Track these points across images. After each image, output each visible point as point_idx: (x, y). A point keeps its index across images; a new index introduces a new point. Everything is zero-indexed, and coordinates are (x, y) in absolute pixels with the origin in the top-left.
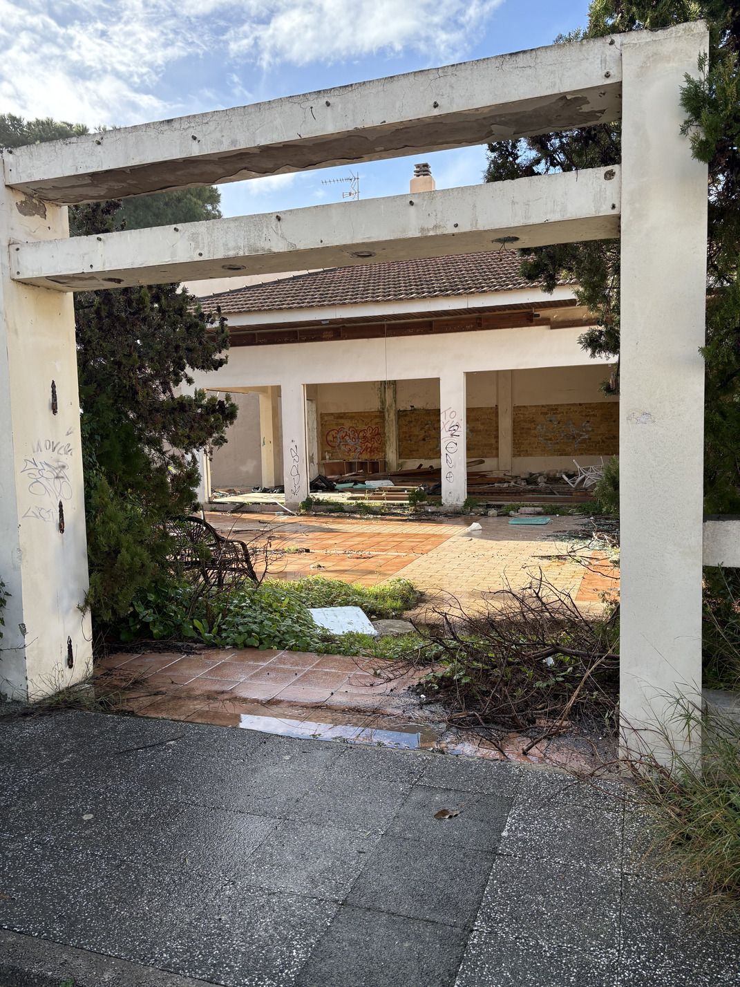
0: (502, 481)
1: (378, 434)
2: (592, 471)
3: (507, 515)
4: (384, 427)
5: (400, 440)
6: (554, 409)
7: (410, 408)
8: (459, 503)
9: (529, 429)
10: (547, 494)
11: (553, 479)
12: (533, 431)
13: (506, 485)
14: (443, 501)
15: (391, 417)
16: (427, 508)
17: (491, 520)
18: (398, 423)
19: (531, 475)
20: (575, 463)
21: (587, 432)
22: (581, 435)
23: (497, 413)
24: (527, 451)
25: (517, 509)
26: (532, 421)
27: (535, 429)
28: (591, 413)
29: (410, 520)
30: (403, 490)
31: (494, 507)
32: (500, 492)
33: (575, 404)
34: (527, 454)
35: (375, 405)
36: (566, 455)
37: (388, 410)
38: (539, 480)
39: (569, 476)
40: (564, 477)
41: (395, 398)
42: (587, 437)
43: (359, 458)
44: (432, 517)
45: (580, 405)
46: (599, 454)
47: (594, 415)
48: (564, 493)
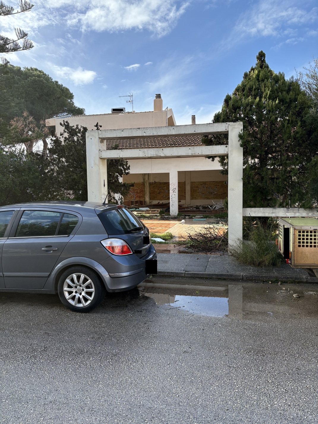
0: (188, 208)
1: (142, 191)
2: (218, 204)
3: (192, 218)
4: (144, 189)
5: (150, 193)
6: (205, 183)
7: (154, 182)
8: (176, 214)
9: (196, 190)
10: (204, 212)
11: (204, 207)
12: (197, 191)
13: (189, 209)
14: (170, 214)
15: (147, 185)
16: (165, 216)
17: (187, 220)
18: (149, 187)
19: (197, 206)
20: (213, 202)
21: (216, 191)
22: (214, 192)
23: (185, 184)
24: (195, 198)
25: (195, 216)
26: (197, 187)
27: (198, 190)
28: (217, 185)
29: (161, 220)
30: (155, 211)
31: (187, 216)
32: (188, 211)
33: (212, 181)
34: (196, 199)
35: (141, 181)
36: (209, 199)
37: (146, 183)
38: (200, 208)
39: (211, 206)
40: (209, 206)
41: (148, 178)
42: (216, 193)
43: (135, 200)
44: (168, 219)
45: (214, 182)
46: (220, 199)
47: (218, 185)
48: (209, 212)
